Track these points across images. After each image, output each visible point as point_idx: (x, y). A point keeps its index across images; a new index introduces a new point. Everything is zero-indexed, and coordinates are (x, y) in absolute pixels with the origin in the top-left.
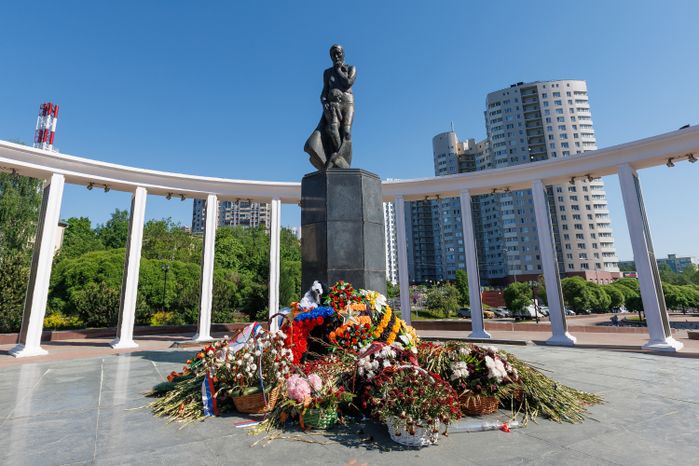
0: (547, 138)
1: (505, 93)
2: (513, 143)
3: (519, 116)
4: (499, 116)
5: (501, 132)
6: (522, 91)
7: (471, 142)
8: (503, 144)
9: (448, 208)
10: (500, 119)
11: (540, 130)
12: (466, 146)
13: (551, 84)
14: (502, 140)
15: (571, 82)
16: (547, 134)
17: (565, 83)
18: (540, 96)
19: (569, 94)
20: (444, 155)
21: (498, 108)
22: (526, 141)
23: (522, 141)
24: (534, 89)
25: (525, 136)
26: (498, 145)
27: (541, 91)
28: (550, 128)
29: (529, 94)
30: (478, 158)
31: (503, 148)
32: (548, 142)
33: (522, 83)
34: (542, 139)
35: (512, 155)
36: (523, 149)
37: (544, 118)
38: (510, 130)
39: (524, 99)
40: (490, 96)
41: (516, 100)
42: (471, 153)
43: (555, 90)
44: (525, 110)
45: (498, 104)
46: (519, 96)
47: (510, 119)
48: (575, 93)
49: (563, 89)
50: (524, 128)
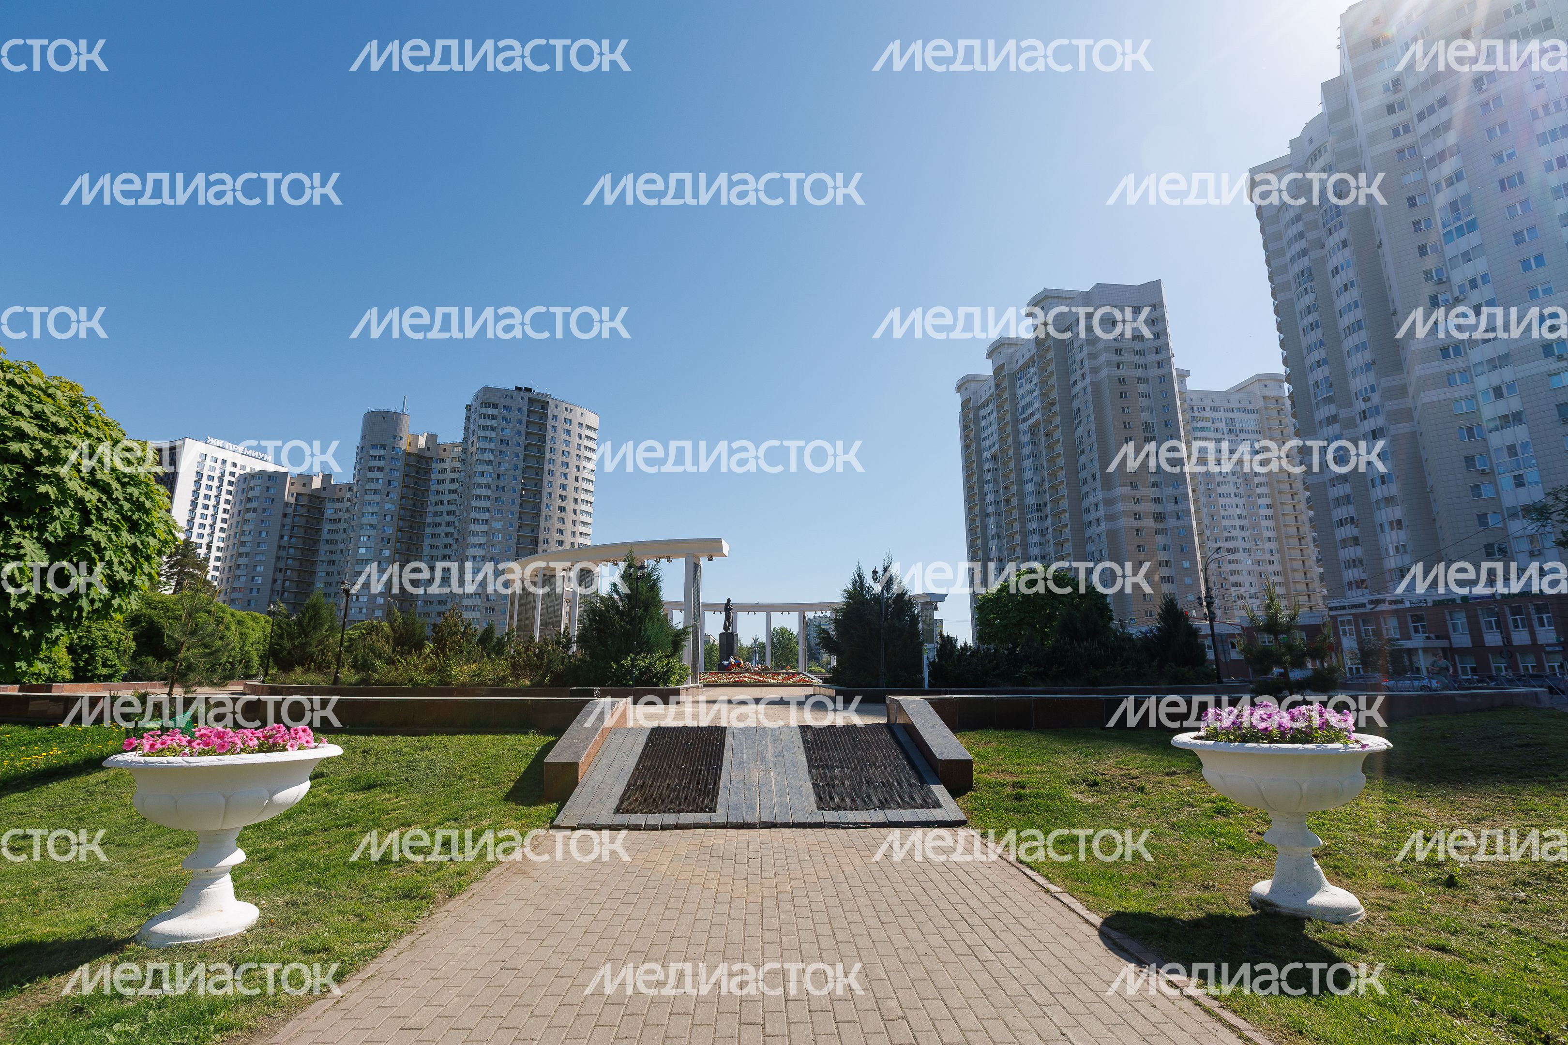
0: (546, 472)
1: (506, 393)
2: (504, 466)
3: (518, 434)
4: (493, 423)
5: (492, 446)
6: (531, 401)
7: (432, 438)
8: (490, 463)
9: (373, 532)
10: (493, 428)
11: (540, 460)
12: (422, 442)
13: (564, 405)
14: (490, 457)
15: (586, 413)
16: (547, 467)
17: (578, 410)
18: (550, 417)
19: (580, 425)
20: (384, 447)
21: (494, 411)
22: (520, 469)
23: (516, 467)
24: (544, 405)
25: (520, 461)
26: (483, 462)
27: (551, 410)
28: (552, 461)
29: (537, 408)
30: (436, 466)
31: (490, 469)
32: (547, 478)
33: (528, 390)
34: (539, 471)
35: (498, 483)
36: (515, 478)
37: (548, 446)
38: (504, 448)
39: (530, 412)
40: (486, 389)
41: (520, 411)
42: (427, 454)
43: (568, 415)
44: (527, 427)
45: (496, 406)
46: (524, 405)
47: (507, 432)
48: (588, 427)
49: (576, 418)
50: (521, 450)
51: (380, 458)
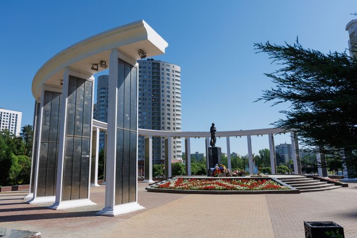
0: (161, 91)
2: (145, 90)
3: (149, 77)
6: (153, 64)
11: (159, 87)
13: (166, 64)
15: (176, 66)
16: (161, 89)
17: (172, 65)
18: (161, 69)
19: (173, 71)
20: (104, 88)
22: (151, 91)
23: (149, 90)
24: (158, 64)
25: (151, 88)
27: (161, 66)
28: (163, 86)
29: (156, 66)
32: (162, 93)
33: (152, 60)
34: (158, 91)
35: (144, 97)
36: (149, 95)
37: (161, 81)
39: (153, 68)
41: (149, 68)
43: (168, 68)
44: (153, 74)
46: (151, 66)
47: (145, 77)
48: (176, 71)
49: (171, 69)
50: (151, 84)
51: (104, 93)
